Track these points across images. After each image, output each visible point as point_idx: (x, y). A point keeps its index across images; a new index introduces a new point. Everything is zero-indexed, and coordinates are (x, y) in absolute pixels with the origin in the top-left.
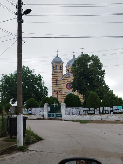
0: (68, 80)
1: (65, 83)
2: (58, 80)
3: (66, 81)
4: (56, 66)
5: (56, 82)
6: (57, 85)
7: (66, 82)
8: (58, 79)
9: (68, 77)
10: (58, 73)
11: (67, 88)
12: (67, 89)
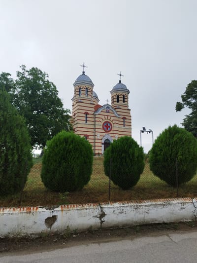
0: (106, 117)
1: (101, 120)
2: (89, 114)
3: (103, 117)
4: (87, 89)
5: (85, 115)
6: (86, 121)
7: (104, 119)
8: (89, 112)
9: (107, 112)
10: (90, 102)
11: (103, 129)
12: (103, 131)
